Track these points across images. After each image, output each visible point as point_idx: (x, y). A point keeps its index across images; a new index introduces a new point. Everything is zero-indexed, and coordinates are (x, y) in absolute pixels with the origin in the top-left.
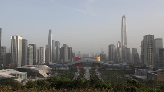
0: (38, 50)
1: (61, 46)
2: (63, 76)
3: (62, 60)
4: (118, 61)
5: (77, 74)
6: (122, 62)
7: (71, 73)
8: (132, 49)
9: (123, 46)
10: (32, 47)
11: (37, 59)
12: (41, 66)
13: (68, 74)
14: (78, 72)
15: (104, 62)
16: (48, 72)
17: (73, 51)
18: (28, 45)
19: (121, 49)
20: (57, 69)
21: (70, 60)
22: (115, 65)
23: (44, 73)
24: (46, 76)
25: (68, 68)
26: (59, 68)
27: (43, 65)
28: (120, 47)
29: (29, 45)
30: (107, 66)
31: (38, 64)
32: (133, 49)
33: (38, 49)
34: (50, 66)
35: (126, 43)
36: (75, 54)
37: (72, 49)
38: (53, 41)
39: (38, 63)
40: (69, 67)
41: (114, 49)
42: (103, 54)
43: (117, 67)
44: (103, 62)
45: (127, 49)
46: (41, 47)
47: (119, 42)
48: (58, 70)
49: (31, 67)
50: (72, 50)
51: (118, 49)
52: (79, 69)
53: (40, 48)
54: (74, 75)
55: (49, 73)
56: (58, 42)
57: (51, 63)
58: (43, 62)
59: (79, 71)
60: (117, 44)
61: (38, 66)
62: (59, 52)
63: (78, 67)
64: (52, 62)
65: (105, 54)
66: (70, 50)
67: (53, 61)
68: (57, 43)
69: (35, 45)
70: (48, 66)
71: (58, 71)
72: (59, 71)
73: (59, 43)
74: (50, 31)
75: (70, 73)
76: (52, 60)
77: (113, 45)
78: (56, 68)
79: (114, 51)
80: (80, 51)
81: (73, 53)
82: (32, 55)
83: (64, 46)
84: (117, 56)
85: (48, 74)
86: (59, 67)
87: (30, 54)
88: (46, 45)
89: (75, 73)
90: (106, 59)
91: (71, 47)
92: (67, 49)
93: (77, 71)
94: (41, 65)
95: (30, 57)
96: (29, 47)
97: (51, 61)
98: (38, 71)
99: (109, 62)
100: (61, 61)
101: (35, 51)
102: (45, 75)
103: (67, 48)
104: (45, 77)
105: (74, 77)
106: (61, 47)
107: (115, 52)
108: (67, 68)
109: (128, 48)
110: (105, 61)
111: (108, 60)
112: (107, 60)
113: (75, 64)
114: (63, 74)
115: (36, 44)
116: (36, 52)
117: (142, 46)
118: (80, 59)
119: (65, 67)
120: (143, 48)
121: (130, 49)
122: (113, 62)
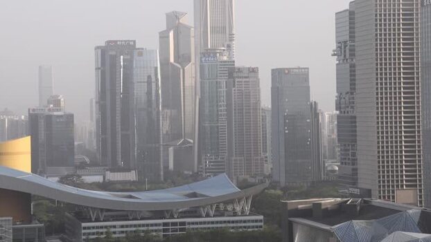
4: (166, 167)
6: (196, 177)
8: (273, 71)
9: (207, 53)
15: (63, 180)
19: (190, 75)
22: (145, 197)
28: (183, 58)
30: (82, 212)
32: (278, 74)
35: (225, 30)
41: (139, 76)
42: (49, 118)
43: (158, 214)
44: (52, 182)
45: (232, 72)
47: (173, 20)
51: (172, 76)
60: (164, 37)
65: (70, 118)
77: (129, 48)
79: (139, 91)
84: (165, 126)
90: (78, 157)
99: (99, 179)
107: (144, 98)
109: (240, 70)
110: (65, 171)
111: (94, 164)
112: (83, 166)
117: (346, 51)
120: (353, 66)
121: (254, 71)
122: (132, 176)
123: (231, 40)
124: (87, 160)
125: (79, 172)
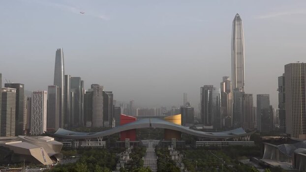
0: (28, 99)
1: (86, 89)
2: (91, 162)
3: (89, 124)
4: (222, 124)
5: (126, 158)
6: (232, 128)
7: (109, 154)
8: (258, 95)
9: (236, 89)
10: (14, 91)
11: (25, 122)
12: (37, 137)
13: (103, 156)
14: (127, 152)
15: (190, 128)
16: (54, 153)
17: (115, 101)
18: (3, 86)
19: (230, 96)
20: (77, 144)
21: (107, 123)
22: (216, 134)
23: (43, 155)
24: (49, 162)
25: (103, 143)
26: (80, 144)
27: (40, 135)
28: (228, 91)
29: (7, 85)
30: (196, 138)
31: (29, 134)
32: (259, 96)
33: (30, 96)
34: (58, 138)
35: (241, 82)
36: (119, 109)
37: (112, 95)
38: (66, 77)
39: (28, 130)
40: (105, 139)
41: (214, 96)
42: (187, 109)
43: (220, 140)
44: (187, 128)
45: (244, 95)
46: (37, 91)
47: (225, 79)
48: (79, 146)
49: (10, 140)
50: (114, 99)
51: (224, 96)
52: (131, 144)
53: (35, 93)
54: (117, 160)
55: (56, 155)
56: (79, 78)
57: (60, 131)
58: (41, 128)
59: (129, 148)
60: (222, 84)
61: (27, 137)
62: (82, 105)
63: (127, 140)
64: (65, 128)
65: (193, 109)
66: (107, 97)
67: (66, 125)
68: (77, 82)
69: (21, 86)
70: (52, 139)
71: (77, 149)
72: (81, 150)
73: (82, 82)
74: (58, 53)
75: (109, 156)
76: (63, 124)
77: (211, 88)
78: (73, 143)
79: (214, 101)
80: (131, 102)
81: (117, 105)
82: (14, 110)
83: (92, 90)
84: (222, 112)
85: (53, 158)
86: (81, 140)
87: (8, 110)
88: (49, 87)
89: (120, 155)
90: (195, 121)
91: (111, 92)
92: (102, 97)
93: (124, 150)
94: (35, 135)
95: (8, 117)
96: (5, 91)
97: (60, 127)
98: (28, 150)
99: (201, 128)
100: (85, 124)
101: (20, 100)
102: (45, 161)
103: (100, 93)
104: (46, 165)
105: (118, 165)
106: (85, 91)
107: (215, 103)
108: (101, 142)
109: (246, 95)
110: (191, 125)
111: (200, 123)
112: (196, 124)
113: (121, 132)
114: (92, 157)
115: (23, 85)
116: (23, 103)
117: (282, 89)
118: (133, 120)
119: (95, 139)
121: (251, 95)
122: (211, 127)
123: (243, 85)
124: (198, 122)
125: (195, 126)
